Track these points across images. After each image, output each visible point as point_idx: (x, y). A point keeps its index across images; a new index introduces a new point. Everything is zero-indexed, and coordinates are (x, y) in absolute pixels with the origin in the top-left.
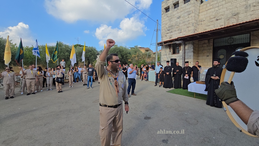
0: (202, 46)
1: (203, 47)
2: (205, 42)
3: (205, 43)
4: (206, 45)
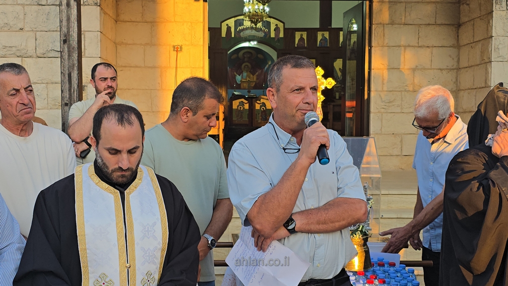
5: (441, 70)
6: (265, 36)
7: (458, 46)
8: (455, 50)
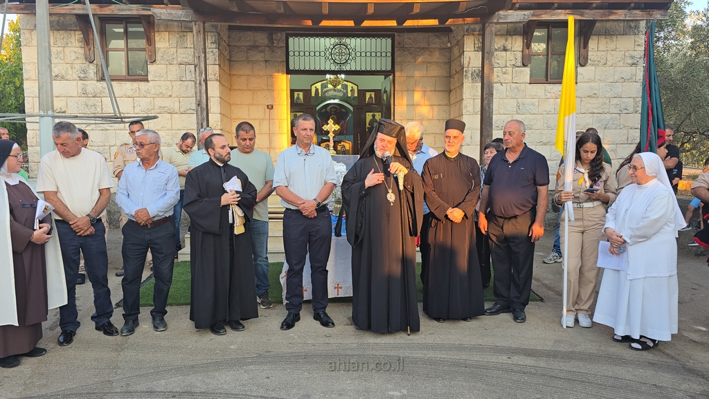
0: (247, 57)
1: (248, 61)
2: (258, 44)
3: (254, 47)
4: (259, 57)
5: (439, 120)
6: (344, 95)
7: (449, 105)
8: (447, 108)
